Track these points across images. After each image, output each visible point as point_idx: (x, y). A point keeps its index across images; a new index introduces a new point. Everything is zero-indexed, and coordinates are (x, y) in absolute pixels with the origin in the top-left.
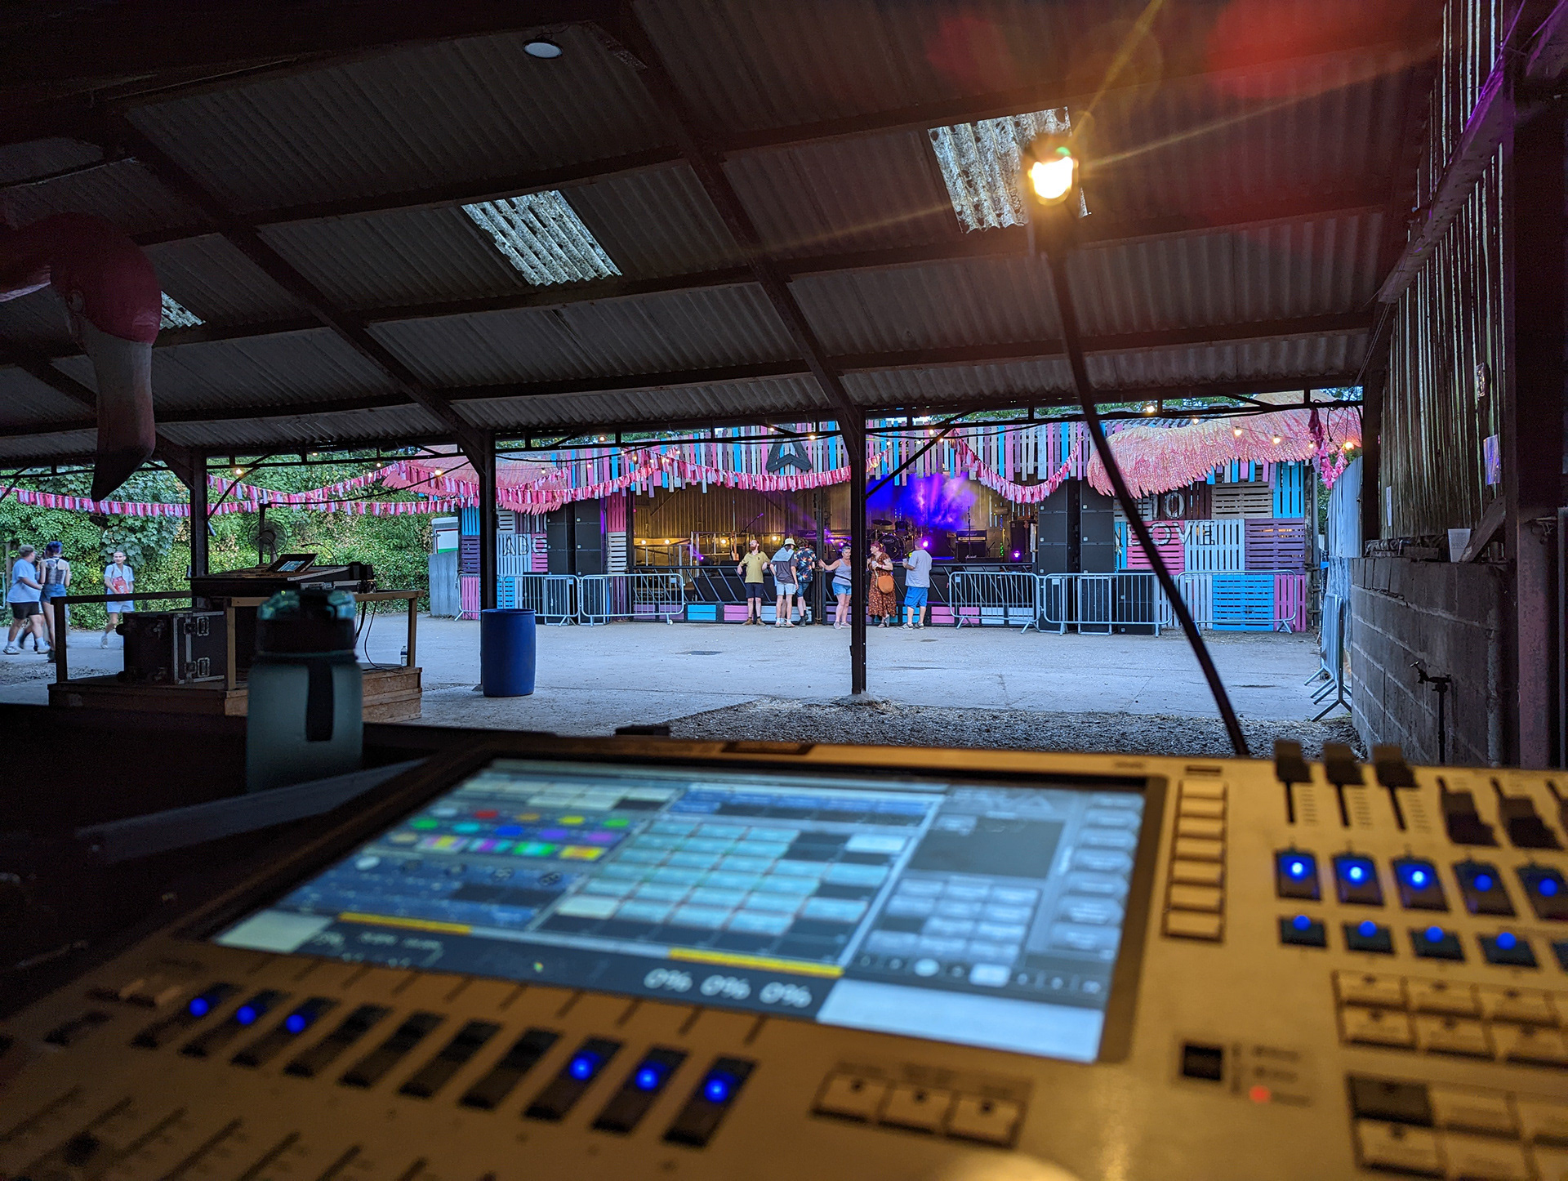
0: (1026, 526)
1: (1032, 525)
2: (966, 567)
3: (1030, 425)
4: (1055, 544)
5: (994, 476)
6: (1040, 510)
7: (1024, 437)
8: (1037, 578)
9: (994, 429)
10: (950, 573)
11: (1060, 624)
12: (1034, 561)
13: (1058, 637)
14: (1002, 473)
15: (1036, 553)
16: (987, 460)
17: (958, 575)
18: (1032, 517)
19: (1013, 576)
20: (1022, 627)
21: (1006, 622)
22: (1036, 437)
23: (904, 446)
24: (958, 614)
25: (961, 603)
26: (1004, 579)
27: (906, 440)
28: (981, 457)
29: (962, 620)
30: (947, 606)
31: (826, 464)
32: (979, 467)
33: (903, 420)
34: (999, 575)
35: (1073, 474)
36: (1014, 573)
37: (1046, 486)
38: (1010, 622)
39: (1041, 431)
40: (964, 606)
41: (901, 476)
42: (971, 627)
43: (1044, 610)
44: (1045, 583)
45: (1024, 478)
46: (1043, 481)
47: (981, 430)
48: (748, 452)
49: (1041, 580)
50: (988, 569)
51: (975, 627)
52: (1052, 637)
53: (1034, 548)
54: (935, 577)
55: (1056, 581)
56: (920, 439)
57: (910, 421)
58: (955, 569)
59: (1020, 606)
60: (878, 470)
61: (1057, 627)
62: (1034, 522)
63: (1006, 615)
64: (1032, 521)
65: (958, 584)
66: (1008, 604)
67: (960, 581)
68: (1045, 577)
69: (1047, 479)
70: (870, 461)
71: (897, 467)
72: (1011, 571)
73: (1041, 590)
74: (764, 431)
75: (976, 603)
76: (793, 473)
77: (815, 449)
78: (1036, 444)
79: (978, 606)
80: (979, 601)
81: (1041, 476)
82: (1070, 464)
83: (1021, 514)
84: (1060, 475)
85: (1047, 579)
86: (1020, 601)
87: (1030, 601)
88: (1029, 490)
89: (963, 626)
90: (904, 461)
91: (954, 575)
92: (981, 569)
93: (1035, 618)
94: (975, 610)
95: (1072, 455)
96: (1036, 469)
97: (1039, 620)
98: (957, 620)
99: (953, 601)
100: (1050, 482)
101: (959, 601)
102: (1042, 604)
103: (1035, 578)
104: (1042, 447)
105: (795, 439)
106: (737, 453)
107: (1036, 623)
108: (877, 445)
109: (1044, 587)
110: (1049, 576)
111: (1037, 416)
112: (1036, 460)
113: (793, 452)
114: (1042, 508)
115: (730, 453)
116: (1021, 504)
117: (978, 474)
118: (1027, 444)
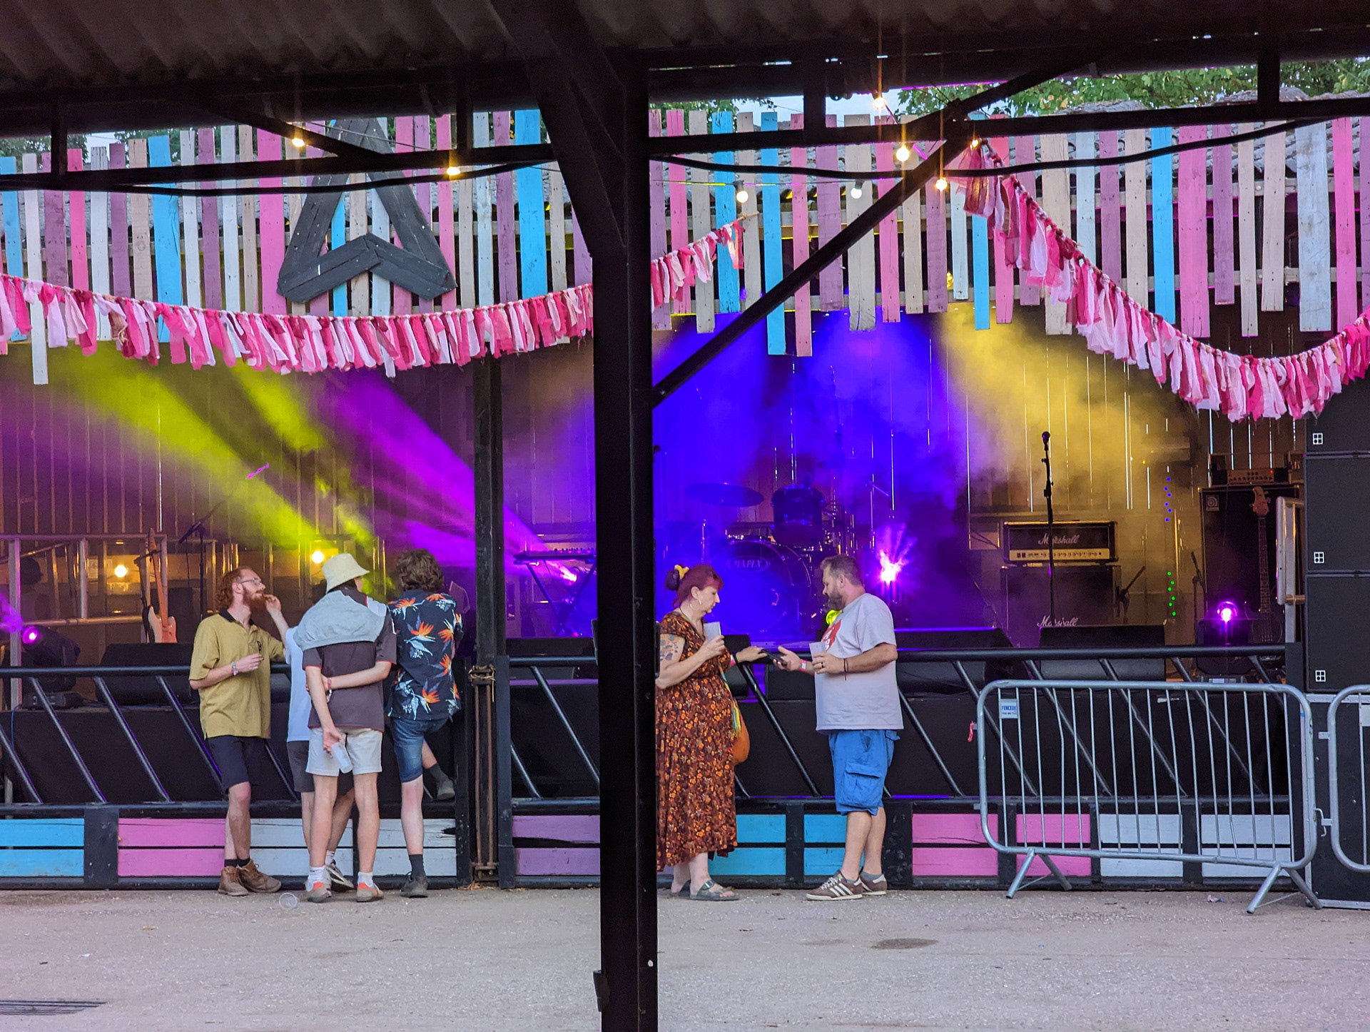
0: (1260, 505)
1: (1281, 502)
2: (1037, 659)
3: (1270, 124)
5: (1136, 317)
6: (1311, 447)
7: (1246, 175)
8: (1306, 701)
9: (1134, 140)
10: (980, 687)
12: (1290, 636)
14: (1165, 307)
15: (1300, 608)
16: (1112, 258)
17: (1009, 693)
18: (1281, 473)
19: (1215, 695)
20: (1246, 886)
21: (1192, 869)
22: (1290, 173)
23: (801, 204)
24: (1013, 842)
25: (1023, 799)
26: (1179, 708)
27: (808, 182)
28: (1086, 245)
29: (1029, 860)
30: (968, 809)
31: (508, 273)
32: (1080, 285)
33: (789, 107)
34: (1161, 692)
36: (1218, 683)
37: (1331, 357)
38: (1209, 871)
39: (1308, 148)
40: (1033, 809)
41: (790, 319)
42: (1058, 888)
43: (1333, 822)
44: (1332, 722)
45: (1250, 327)
46: (1318, 338)
47: (1086, 143)
48: (210, 229)
49: (1319, 711)
50: (1121, 667)
51: (1076, 889)
53: (1291, 590)
54: (924, 698)
56: (860, 177)
57: (814, 111)
58: (998, 669)
59: (1242, 809)
60: (706, 294)
62: (1290, 493)
63: (1190, 841)
64: (1281, 485)
65: (1009, 723)
66: (1197, 801)
67: (1015, 714)
68: (1333, 700)
69: (1334, 332)
70: (675, 262)
71: (775, 277)
72: (1209, 674)
73: (1320, 747)
74: (270, 147)
75: (1079, 799)
76: (382, 309)
77: (466, 217)
78: (1291, 200)
79: (1086, 809)
80: (1087, 790)
81: (1313, 317)
83: (1241, 461)
85: (1342, 707)
86: (1241, 789)
87: (1281, 789)
88: (1271, 371)
89: (1034, 886)
90: (801, 256)
91: (993, 693)
92: (1095, 668)
93: (1299, 854)
94: (1073, 826)
96: (1292, 291)
97: (1316, 860)
98: (1008, 864)
99: (993, 790)
100: (1345, 340)
101: (1014, 790)
102: (1322, 801)
103: (1294, 703)
104: (1313, 212)
105: (388, 175)
106: (166, 232)
107: (1301, 872)
108: (701, 205)
109: (1330, 735)
110: (1348, 695)
111: (1289, 93)
112: (1291, 257)
113: (382, 229)
114: (1318, 439)
115: (141, 230)
116: (1241, 426)
117: (1077, 311)
118: (1259, 200)
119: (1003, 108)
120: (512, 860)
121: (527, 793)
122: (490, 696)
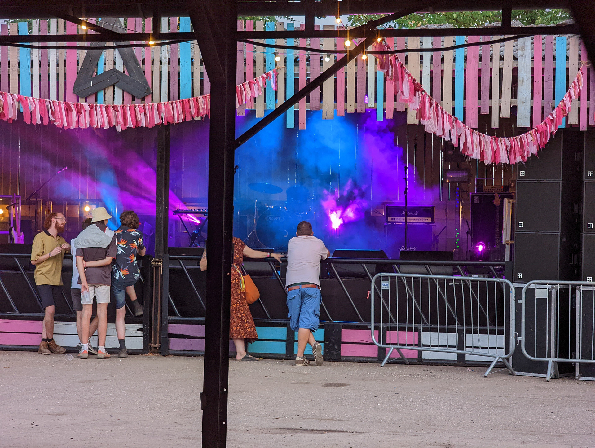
0: (497, 201)
1: (506, 200)
2: (398, 264)
3: (507, 36)
4: (542, 232)
5: (446, 118)
6: (520, 177)
7: (496, 58)
8: (513, 286)
9: (449, 41)
10: (373, 275)
11: (547, 362)
12: (507, 258)
13: (543, 384)
14: (459, 114)
15: (512, 246)
16: (437, 92)
17: (385, 278)
18: (506, 188)
19: (474, 282)
20: (484, 365)
21: (461, 357)
22: (515, 58)
23: (303, 63)
24: (385, 343)
25: (390, 324)
26: (458, 287)
27: (307, 54)
28: (426, 86)
29: (391, 351)
30: (366, 328)
31: (174, 88)
32: (423, 103)
33: (299, 21)
34: (451, 280)
35: (573, 120)
36: (476, 277)
37: (530, 138)
38: (468, 358)
39: (523, 48)
40: (394, 329)
41: (297, 113)
42: (403, 363)
43: (522, 339)
44: (524, 296)
45: (495, 124)
46: (524, 130)
47: (428, 42)
48: (44, 64)
49: (518, 291)
50: (434, 269)
51: (411, 364)
52: (534, 383)
53: (508, 239)
55: (541, 293)
56: (329, 52)
57: (310, 23)
58: (381, 268)
59: (483, 332)
60: (260, 102)
61: (541, 368)
62: (510, 197)
63: (461, 345)
64: (506, 193)
65: (385, 291)
66: (464, 328)
67: (388, 288)
68: (524, 286)
69: (531, 128)
70: (247, 86)
71: (291, 94)
72: (471, 273)
73: (518, 306)
74: (72, 29)
75: (414, 325)
76: (118, 102)
77: (157, 63)
78: (515, 70)
79: (417, 329)
80: (418, 322)
81: (523, 121)
82: (569, 105)
83: (489, 182)
84: (552, 121)
85: (528, 290)
86: (483, 323)
87: (501, 324)
88: (503, 143)
89: (393, 362)
90: (302, 85)
91: (378, 278)
92: (423, 269)
93: (507, 352)
94: (410, 337)
95: (572, 90)
96: (514, 109)
97: (514, 355)
98: (382, 352)
99: (377, 320)
100: (537, 131)
101: (386, 320)
102: (518, 329)
103: (508, 287)
104: (524, 75)
105: (123, 43)
106: (25, 64)
107: (508, 359)
108: (260, 62)
109: (523, 301)
110: (532, 284)
111: (515, 23)
112: (514, 95)
113: (120, 67)
114: (522, 174)
115: (14, 63)
116: (490, 167)
117: (421, 114)
118: (501, 70)
119: (393, 25)
120: (167, 343)
121: (174, 314)
122: (160, 272)
